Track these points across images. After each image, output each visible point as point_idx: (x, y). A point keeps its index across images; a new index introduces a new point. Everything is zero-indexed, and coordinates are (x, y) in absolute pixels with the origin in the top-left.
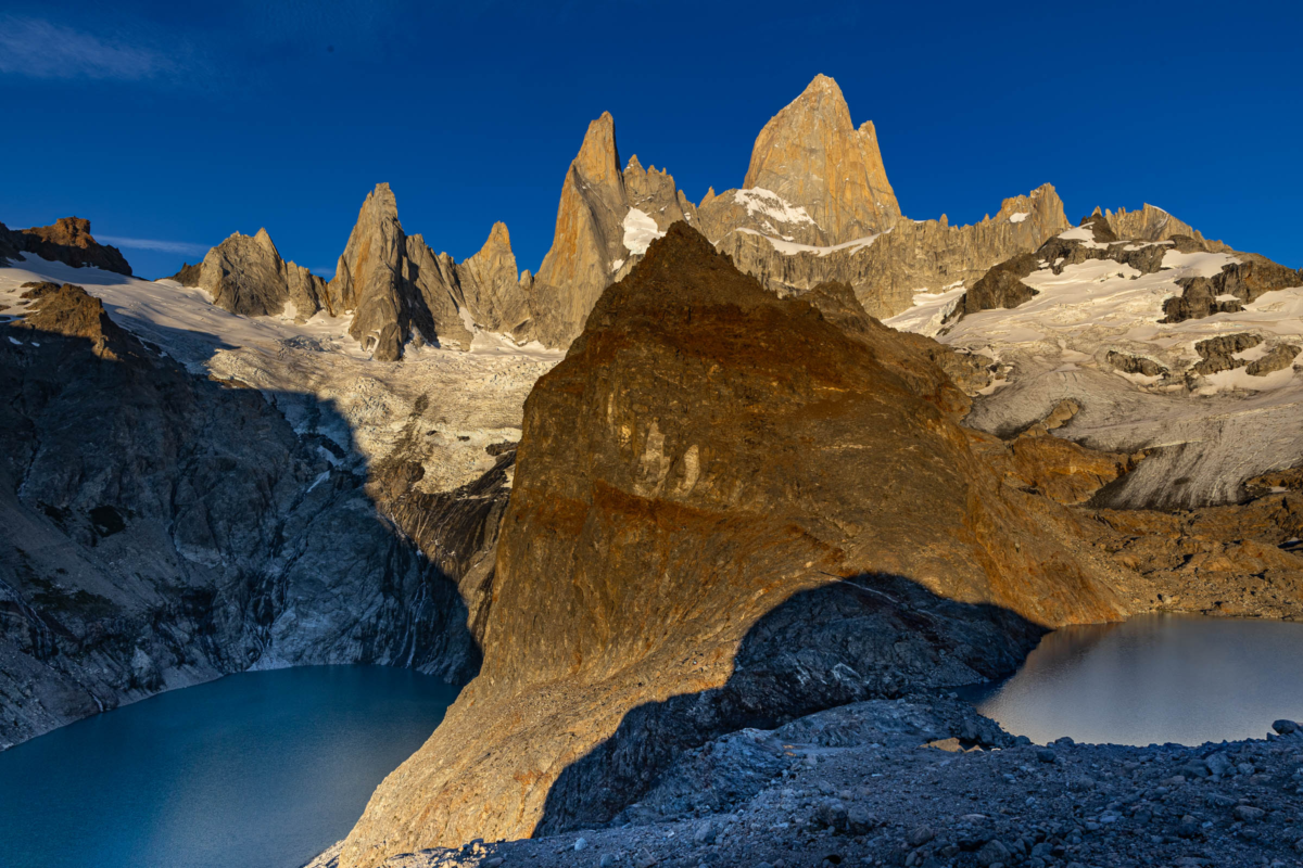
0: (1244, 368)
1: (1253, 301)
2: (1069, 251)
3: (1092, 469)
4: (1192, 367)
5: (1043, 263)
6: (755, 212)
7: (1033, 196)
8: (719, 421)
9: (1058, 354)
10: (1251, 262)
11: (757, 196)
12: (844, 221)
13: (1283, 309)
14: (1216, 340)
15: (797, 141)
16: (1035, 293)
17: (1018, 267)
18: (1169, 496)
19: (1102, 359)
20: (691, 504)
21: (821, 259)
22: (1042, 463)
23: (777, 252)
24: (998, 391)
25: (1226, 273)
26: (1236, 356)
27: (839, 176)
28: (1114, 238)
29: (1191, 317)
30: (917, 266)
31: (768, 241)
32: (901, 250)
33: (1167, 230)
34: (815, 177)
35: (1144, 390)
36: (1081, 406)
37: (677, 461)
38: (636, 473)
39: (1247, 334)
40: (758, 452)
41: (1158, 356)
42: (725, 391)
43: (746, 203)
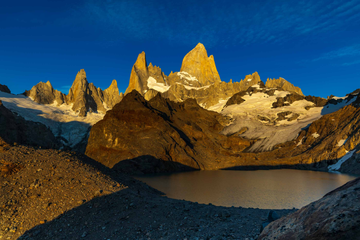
0: (287, 119)
1: (292, 103)
2: (253, 90)
3: (244, 143)
4: (276, 119)
5: (247, 93)
6: (182, 78)
7: (253, 75)
8: (124, 133)
9: (247, 116)
10: (292, 94)
11: (183, 74)
12: (205, 80)
13: (298, 105)
14: (282, 112)
15: (193, 60)
16: (245, 100)
17: (241, 94)
18: (258, 150)
19: (256, 117)
20: (115, 149)
21: (197, 91)
22: (233, 142)
23: (186, 89)
24: (231, 125)
25: (287, 96)
26: (286, 117)
27: (204, 69)
28: (265, 87)
29: (278, 107)
30: (220, 93)
31: (184, 86)
32: (216, 89)
33: (285, 84)
34: (198, 69)
35: (264, 125)
36: (248, 129)
37: (114, 141)
38: (107, 143)
39: (289, 111)
40: (129, 139)
41: (269, 117)
42: (126, 127)
43: (180, 76)
